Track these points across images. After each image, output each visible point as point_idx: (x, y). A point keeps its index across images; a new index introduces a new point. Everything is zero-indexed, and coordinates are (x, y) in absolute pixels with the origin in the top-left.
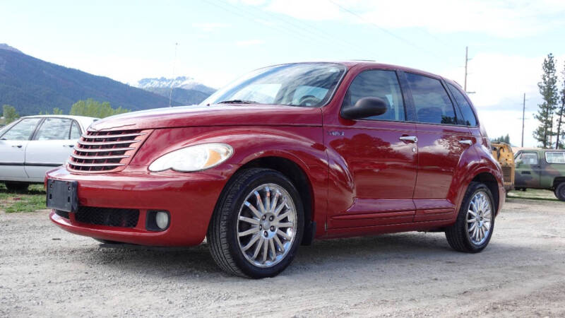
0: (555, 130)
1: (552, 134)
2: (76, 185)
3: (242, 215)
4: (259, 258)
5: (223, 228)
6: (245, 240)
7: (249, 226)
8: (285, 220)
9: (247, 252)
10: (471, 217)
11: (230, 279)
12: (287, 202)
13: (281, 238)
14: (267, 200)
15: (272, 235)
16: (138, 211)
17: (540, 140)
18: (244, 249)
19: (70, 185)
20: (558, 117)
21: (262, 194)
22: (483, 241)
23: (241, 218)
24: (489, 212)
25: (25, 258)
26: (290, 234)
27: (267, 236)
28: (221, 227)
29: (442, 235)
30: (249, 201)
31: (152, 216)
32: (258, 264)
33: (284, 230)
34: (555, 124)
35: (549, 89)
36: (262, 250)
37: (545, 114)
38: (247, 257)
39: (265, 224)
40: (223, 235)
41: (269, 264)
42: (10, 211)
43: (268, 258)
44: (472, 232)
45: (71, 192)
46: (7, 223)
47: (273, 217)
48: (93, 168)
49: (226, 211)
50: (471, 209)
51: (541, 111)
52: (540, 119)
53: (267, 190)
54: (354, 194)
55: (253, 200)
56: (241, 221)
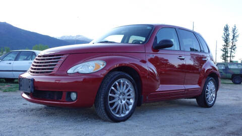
0: (229, 55)
1: (228, 57)
2: (33, 80)
3: (110, 93)
4: (118, 113)
5: (102, 100)
6: (112, 105)
7: (114, 98)
8: (129, 95)
9: (113, 110)
10: (207, 92)
11: (105, 123)
12: (130, 87)
13: (128, 103)
14: (122, 86)
15: (124, 102)
16: (62, 92)
17: (223, 59)
18: (111, 109)
19: (30, 80)
20: (230, 50)
21: (119, 83)
22: (212, 102)
23: (110, 95)
24: (214, 90)
25: (10, 114)
26: (132, 101)
27: (121, 102)
29: (195, 100)
30: (113, 87)
31: (69, 94)
32: (118, 116)
33: (129, 99)
34: (229, 52)
35: (227, 38)
36: (119, 109)
37: (225, 49)
38: (113, 112)
39: (121, 97)
40: (102, 103)
41: (123, 115)
42: (5, 91)
43: (122, 113)
44: (208, 99)
45: (31, 83)
46: (3, 97)
47: (124, 94)
48: (41, 72)
49: (103, 92)
50: (208, 89)
51: (223, 47)
52: (223, 51)
53: (122, 81)
54: (159, 83)
55: (115, 86)
56: (110, 96)
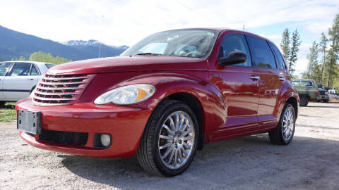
2: (40, 114)
3: (162, 134)
4: (171, 164)
5: (149, 145)
7: (166, 141)
8: (187, 135)
9: (165, 160)
10: (284, 123)
12: (189, 123)
13: (185, 148)
14: (177, 122)
15: (180, 146)
16: (87, 134)
18: (162, 158)
19: (36, 114)
20: (290, 62)
21: (174, 118)
22: (290, 137)
24: (292, 120)
26: (191, 144)
27: (177, 147)
28: (148, 144)
30: (166, 124)
31: (98, 137)
32: (172, 167)
33: (186, 141)
36: (174, 157)
38: (164, 163)
39: (176, 139)
40: (149, 149)
41: (178, 166)
43: (178, 162)
45: (36, 119)
47: (181, 133)
50: (285, 119)
53: (177, 115)
55: (168, 123)
56: (161, 139)
